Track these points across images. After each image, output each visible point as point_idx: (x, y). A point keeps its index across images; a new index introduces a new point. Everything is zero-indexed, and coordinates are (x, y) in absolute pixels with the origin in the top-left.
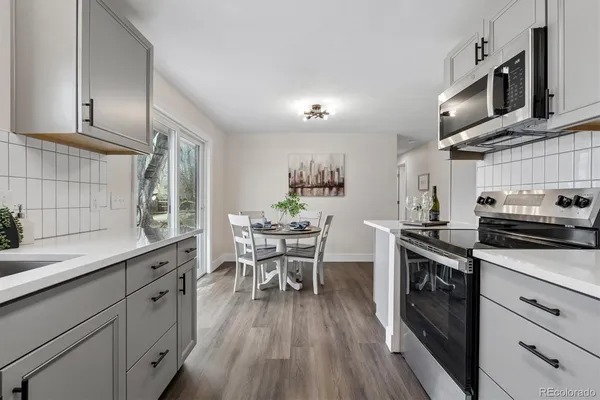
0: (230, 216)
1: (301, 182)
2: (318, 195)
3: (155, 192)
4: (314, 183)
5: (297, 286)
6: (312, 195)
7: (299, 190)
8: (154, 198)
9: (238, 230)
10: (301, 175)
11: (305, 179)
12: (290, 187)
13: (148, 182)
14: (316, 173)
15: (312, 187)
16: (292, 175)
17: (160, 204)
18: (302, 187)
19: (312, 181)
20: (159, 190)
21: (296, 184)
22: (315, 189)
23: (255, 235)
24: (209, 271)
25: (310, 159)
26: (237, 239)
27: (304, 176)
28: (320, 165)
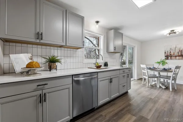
0: (141, 65)
1: (170, 55)
2: (179, 59)
3: (123, 59)
4: (177, 55)
5: (164, 87)
6: (176, 59)
7: (170, 58)
8: (123, 60)
9: (144, 69)
10: (171, 52)
11: (172, 53)
12: (165, 56)
13: (121, 56)
14: (178, 51)
15: (176, 56)
16: (166, 53)
17: (124, 62)
18: (171, 57)
19: (176, 54)
20: (124, 58)
21: (168, 55)
22: (177, 57)
23: (148, 70)
24: (136, 79)
25: (175, 47)
26: (143, 71)
27: (172, 52)
28: (180, 48)
